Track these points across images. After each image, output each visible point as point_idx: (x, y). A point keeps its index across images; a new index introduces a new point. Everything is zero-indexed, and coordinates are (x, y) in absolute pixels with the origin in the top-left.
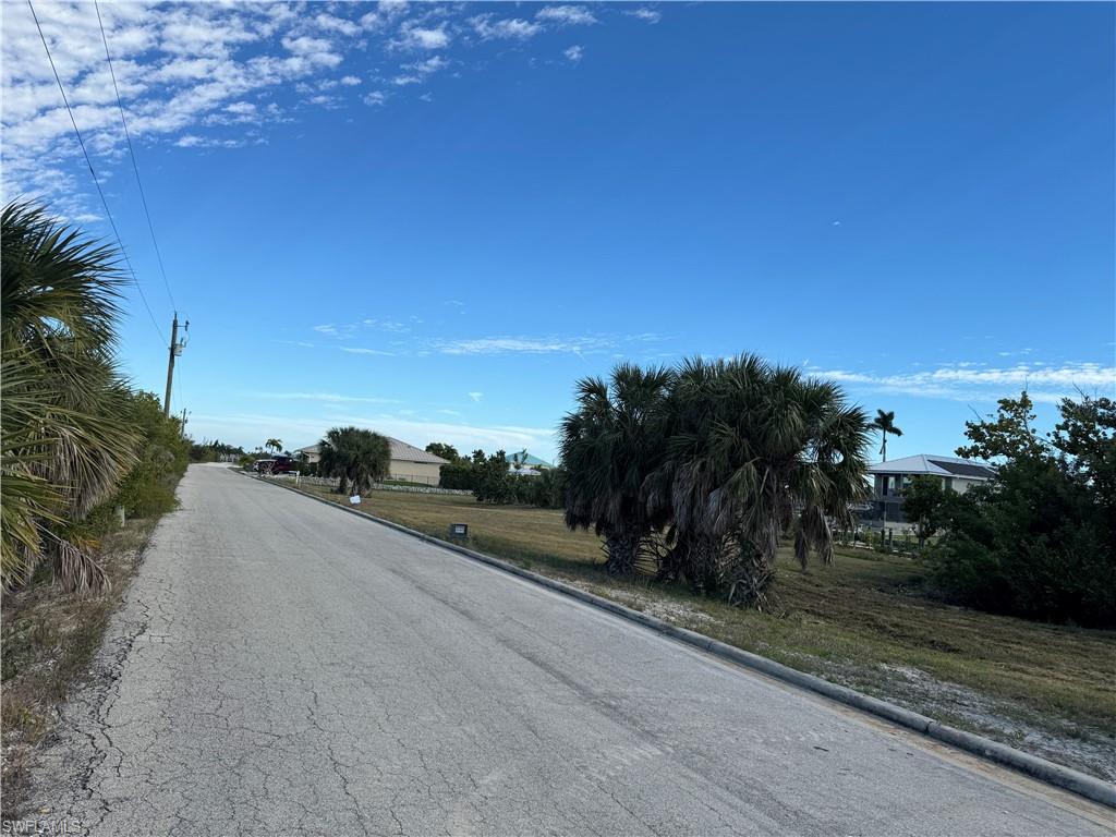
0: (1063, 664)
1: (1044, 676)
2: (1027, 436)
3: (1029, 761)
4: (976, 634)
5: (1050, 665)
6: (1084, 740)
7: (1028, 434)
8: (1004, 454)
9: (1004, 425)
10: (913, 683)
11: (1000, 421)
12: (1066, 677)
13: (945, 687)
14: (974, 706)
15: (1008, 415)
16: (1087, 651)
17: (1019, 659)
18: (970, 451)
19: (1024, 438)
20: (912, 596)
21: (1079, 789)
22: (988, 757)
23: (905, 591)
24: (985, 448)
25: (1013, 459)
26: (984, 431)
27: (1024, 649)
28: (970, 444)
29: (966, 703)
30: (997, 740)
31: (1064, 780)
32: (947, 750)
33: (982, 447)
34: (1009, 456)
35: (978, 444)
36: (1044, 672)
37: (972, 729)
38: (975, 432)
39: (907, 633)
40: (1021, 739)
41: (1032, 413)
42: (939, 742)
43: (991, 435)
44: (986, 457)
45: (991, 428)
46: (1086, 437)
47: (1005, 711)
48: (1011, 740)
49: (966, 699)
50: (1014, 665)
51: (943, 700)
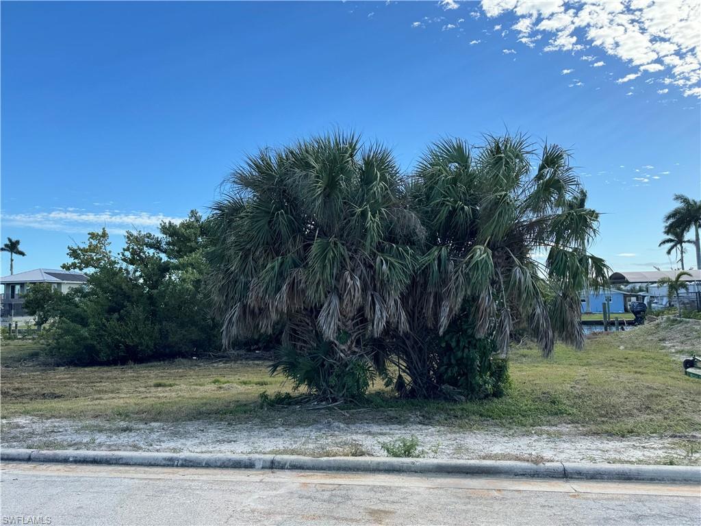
0: (125, 388)
1: (113, 398)
2: (105, 255)
3: (97, 456)
4: (73, 382)
5: (117, 391)
6: (131, 430)
7: (107, 254)
8: (93, 266)
9: (92, 249)
10: (24, 427)
11: (90, 246)
12: (125, 396)
13: (48, 423)
14: (66, 431)
15: (94, 242)
16: (138, 377)
17: (99, 392)
18: (71, 266)
19: (104, 256)
20: (31, 366)
21: (124, 461)
22: (71, 462)
23: (26, 364)
24: (81, 264)
25: (98, 270)
26: (80, 252)
27: (103, 384)
28: (71, 261)
29: (61, 430)
30: (77, 449)
31: (116, 459)
32: (44, 467)
33: (79, 263)
34: (95, 267)
35: (76, 261)
36: (114, 395)
37: (63, 447)
38: (74, 253)
39: (26, 393)
40: (93, 443)
41: (108, 241)
42: (39, 463)
43: (84, 255)
44: (81, 269)
45: (84, 251)
46: (139, 256)
47: (85, 428)
48: (87, 446)
49: (61, 428)
50: (96, 397)
51: (45, 433)
